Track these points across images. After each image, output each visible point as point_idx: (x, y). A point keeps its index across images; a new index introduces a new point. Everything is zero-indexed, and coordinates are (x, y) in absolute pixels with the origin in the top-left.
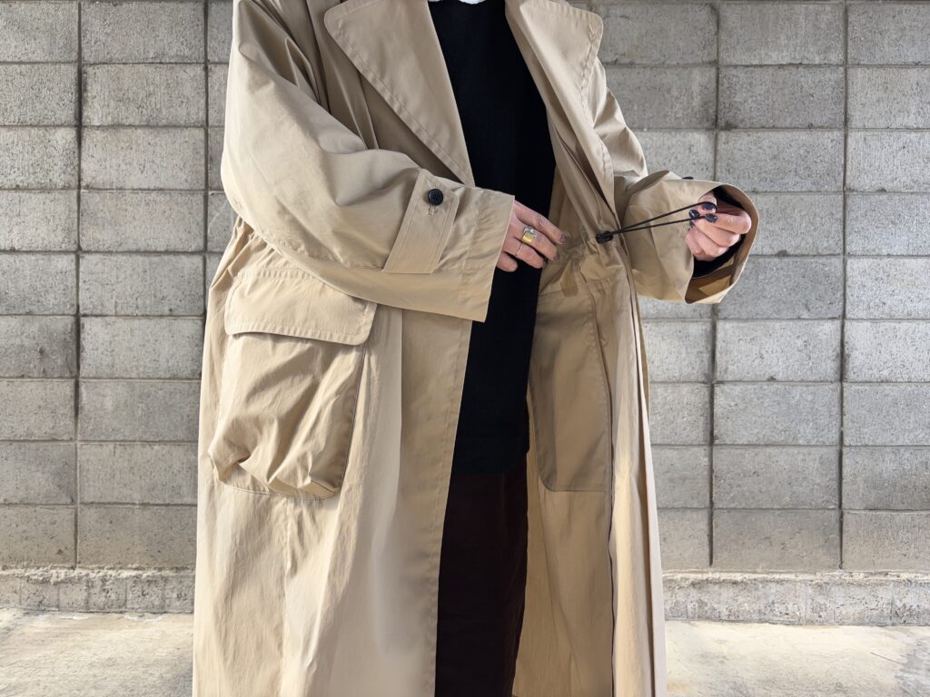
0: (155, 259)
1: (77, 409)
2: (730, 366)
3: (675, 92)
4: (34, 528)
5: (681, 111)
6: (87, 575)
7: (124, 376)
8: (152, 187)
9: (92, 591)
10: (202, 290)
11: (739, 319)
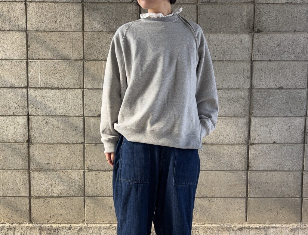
0: (6, 90)
2: (256, 137)
3: (235, 16)
5: (238, 24)
8: (3, 58)
10: (27, 104)
11: (261, 116)
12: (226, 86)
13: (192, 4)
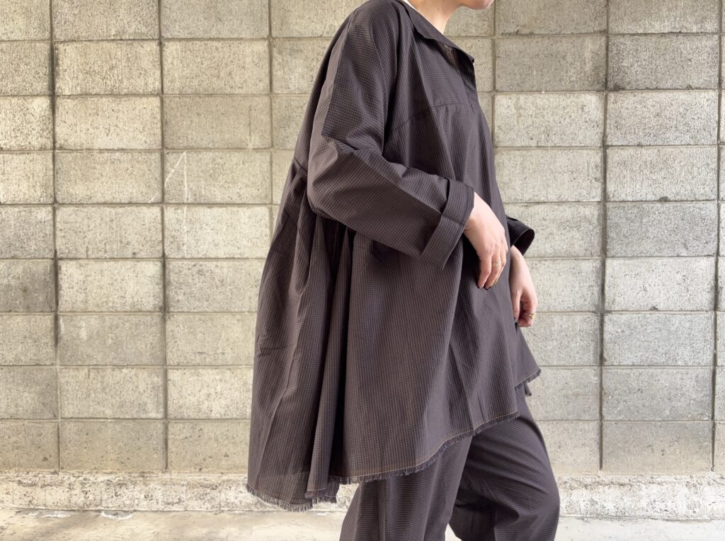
0: (121, 210)
1: (57, 339)
2: (617, 298)
3: (569, 59)
4: (24, 439)
5: (575, 75)
6: (69, 478)
7: (96, 309)
8: (116, 148)
9: (73, 492)
10: (161, 236)
11: (625, 257)
12: (553, 198)
13: (483, 37)
